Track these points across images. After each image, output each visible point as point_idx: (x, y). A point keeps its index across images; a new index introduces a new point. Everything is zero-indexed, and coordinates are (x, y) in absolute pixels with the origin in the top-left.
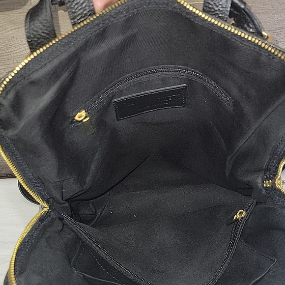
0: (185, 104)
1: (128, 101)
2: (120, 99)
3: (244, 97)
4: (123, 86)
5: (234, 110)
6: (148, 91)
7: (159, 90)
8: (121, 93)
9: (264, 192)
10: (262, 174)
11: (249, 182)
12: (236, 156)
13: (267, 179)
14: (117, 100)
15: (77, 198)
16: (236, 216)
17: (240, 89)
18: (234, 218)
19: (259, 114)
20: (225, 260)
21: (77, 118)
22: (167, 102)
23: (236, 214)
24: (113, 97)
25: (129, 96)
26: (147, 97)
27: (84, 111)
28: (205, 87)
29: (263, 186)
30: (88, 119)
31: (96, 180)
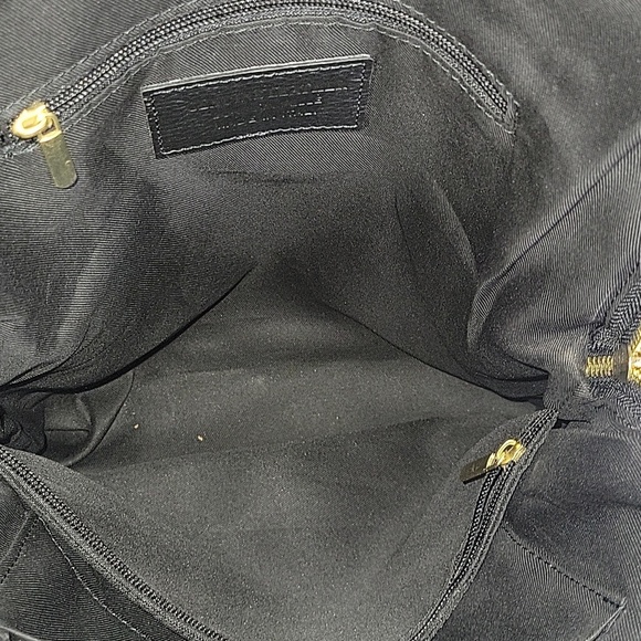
0: (361, 122)
1: (192, 95)
2: (164, 85)
3: (555, 88)
4: (174, 43)
5: (515, 137)
6: (255, 68)
7: (286, 65)
8: (168, 65)
9: (585, 391)
10: (582, 338)
11: (542, 361)
12: (506, 280)
13: (601, 352)
14: (155, 87)
15: (38, 384)
16: (492, 456)
17: (545, 65)
18: (489, 464)
19: (602, 141)
20: (456, 582)
21: (19, 128)
22: (308, 109)
23: (495, 453)
24: (142, 75)
25: (195, 79)
26: (249, 85)
27: (44, 107)
28: (427, 65)
29: (582, 373)
30: (56, 133)
31: (93, 333)
